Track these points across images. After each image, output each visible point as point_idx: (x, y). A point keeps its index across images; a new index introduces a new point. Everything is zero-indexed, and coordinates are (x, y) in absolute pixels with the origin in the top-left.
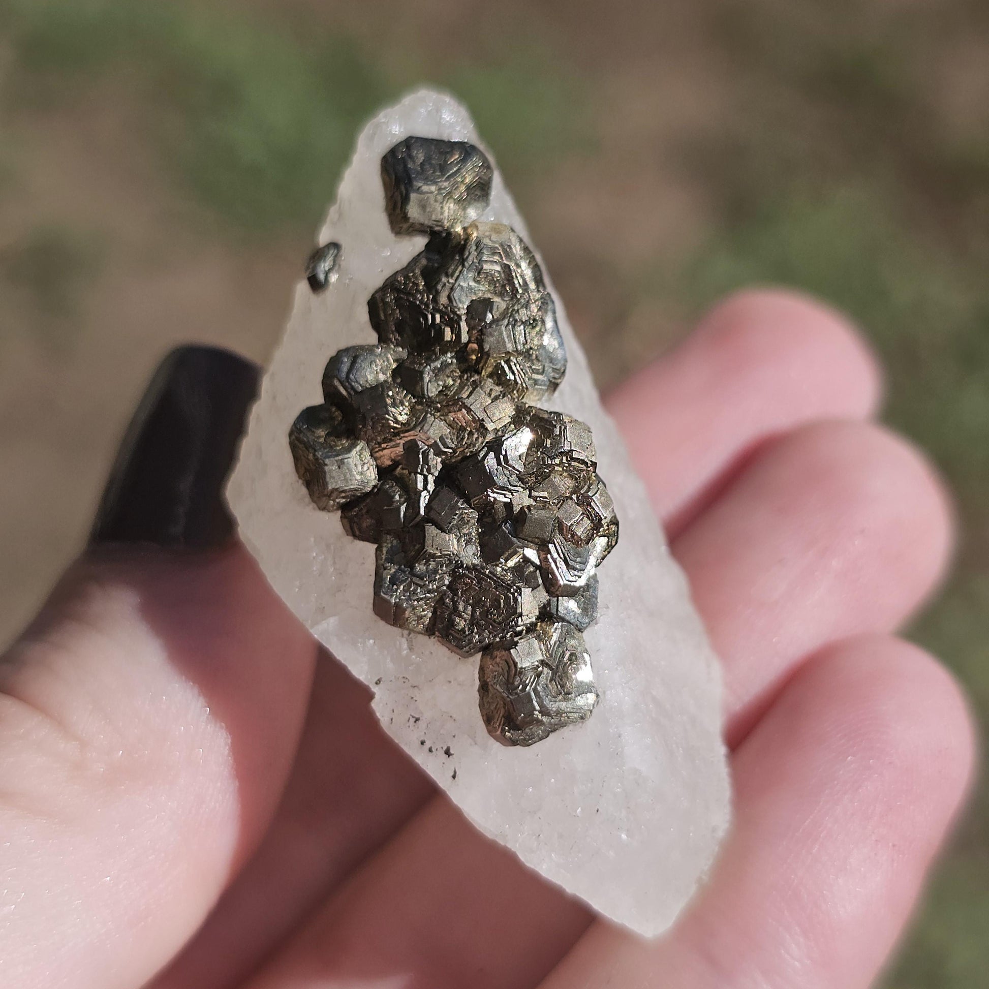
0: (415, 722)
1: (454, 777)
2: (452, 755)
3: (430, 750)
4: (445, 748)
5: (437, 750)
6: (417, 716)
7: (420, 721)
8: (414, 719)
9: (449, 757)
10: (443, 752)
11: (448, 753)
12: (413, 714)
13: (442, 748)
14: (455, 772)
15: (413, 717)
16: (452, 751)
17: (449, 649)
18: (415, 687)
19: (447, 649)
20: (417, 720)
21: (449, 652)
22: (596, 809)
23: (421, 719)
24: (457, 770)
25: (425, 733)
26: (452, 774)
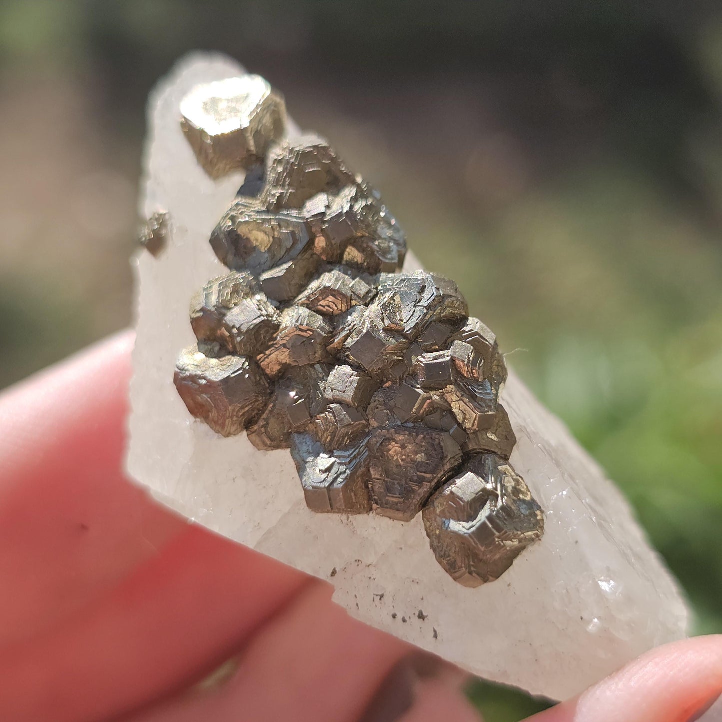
0: (380, 599)
1: (436, 636)
2: (426, 616)
3: (404, 620)
4: (417, 614)
5: (410, 618)
6: (380, 593)
7: (384, 597)
8: (379, 597)
9: (424, 620)
10: (417, 618)
11: (421, 616)
12: (375, 593)
13: (414, 614)
14: (435, 631)
15: (377, 595)
16: (425, 614)
17: (390, 518)
18: (369, 566)
19: (388, 519)
20: (382, 596)
21: (391, 520)
22: (580, 618)
23: (385, 594)
24: (436, 629)
25: (393, 606)
26: (432, 634)
